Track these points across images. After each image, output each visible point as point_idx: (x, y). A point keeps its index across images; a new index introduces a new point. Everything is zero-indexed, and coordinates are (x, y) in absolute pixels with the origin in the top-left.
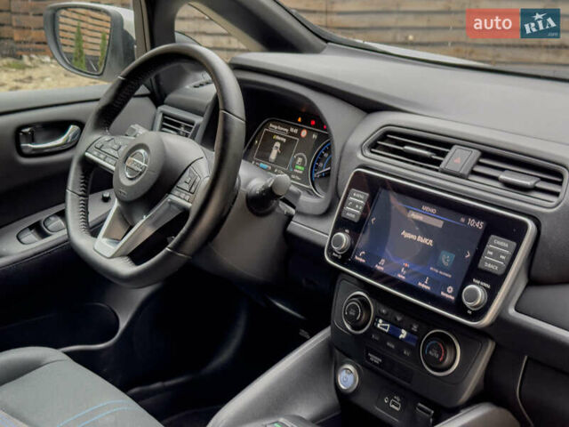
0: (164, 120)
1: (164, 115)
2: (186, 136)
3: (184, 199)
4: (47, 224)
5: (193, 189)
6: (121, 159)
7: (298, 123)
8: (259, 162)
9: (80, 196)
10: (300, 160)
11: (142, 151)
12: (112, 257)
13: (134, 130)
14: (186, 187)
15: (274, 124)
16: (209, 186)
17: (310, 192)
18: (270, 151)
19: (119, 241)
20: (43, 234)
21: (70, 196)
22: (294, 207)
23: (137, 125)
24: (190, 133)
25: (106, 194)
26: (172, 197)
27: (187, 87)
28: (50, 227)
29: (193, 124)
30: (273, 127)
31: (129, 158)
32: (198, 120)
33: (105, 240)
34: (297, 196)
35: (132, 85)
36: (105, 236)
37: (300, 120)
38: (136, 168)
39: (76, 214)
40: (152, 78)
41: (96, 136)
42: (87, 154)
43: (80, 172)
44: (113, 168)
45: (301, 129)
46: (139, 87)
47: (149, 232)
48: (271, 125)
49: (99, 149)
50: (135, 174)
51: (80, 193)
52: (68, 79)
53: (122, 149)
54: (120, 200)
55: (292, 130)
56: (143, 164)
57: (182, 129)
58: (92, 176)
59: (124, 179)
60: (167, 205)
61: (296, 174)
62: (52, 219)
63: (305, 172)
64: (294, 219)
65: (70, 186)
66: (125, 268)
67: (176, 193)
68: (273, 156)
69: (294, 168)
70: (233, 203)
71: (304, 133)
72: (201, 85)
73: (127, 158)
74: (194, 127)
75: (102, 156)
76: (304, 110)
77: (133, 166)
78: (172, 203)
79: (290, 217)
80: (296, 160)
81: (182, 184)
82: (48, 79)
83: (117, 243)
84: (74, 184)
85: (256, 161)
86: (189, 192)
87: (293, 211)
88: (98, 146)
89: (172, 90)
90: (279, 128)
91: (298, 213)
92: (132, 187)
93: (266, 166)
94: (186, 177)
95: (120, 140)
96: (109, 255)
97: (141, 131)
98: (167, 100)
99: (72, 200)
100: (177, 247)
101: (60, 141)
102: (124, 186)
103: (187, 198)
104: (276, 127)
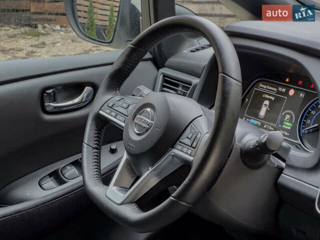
0: (165, 81)
1: (164, 76)
2: (184, 95)
3: (186, 153)
4: (64, 172)
5: (195, 144)
6: (131, 116)
7: (286, 83)
8: (250, 119)
9: (94, 148)
10: (288, 117)
11: (149, 110)
12: (122, 204)
13: (140, 90)
14: (188, 142)
15: (262, 84)
16: (209, 141)
17: (298, 147)
18: (260, 109)
19: (127, 189)
20: (61, 181)
21: (85, 148)
22: (284, 161)
23: (142, 86)
24: (188, 92)
25: (114, 146)
26: (175, 151)
27: (185, 51)
28: (66, 175)
29: (191, 85)
30: (263, 87)
31: (138, 116)
32: (195, 81)
33: (115, 188)
34: (287, 150)
35: (141, 52)
36: (115, 185)
37: (287, 80)
38: (144, 125)
39: (91, 165)
40: (155, 47)
41: (108, 97)
42: (101, 112)
43: (94, 128)
44: (123, 124)
45: (289, 89)
46: (146, 54)
47: (154, 181)
48: (261, 85)
49: (111, 108)
50: (143, 130)
51: (94, 146)
52: (75, 44)
53: (130, 108)
54: (129, 153)
55: (280, 89)
56: (150, 121)
57: (180, 89)
58: (104, 130)
59: (133, 134)
60: (170, 158)
61: (284, 130)
62: (68, 168)
63: (293, 128)
64: (284, 172)
65: (86, 140)
66: (133, 213)
67: (179, 147)
68: (262, 113)
69: (282, 124)
70: (229, 157)
71: (292, 92)
72: (197, 50)
73: (136, 115)
74: (191, 87)
75: (113, 114)
76: (291, 71)
77: (140, 123)
78: (175, 156)
79: (281, 170)
80: (284, 117)
81: (184, 139)
82: (58, 44)
83: (127, 191)
84: (89, 138)
85: (247, 118)
86: (191, 146)
87: (283, 165)
88: (110, 105)
89: (172, 54)
90: (268, 87)
91: (288, 166)
92: (140, 141)
93: (256, 122)
94: (188, 133)
95: (129, 100)
96: (119, 202)
97: (146, 91)
98: (167, 63)
99: (88, 152)
100: (180, 197)
101: (77, 100)
102: (133, 141)
103: (189, 152)
104: (265, 87)
